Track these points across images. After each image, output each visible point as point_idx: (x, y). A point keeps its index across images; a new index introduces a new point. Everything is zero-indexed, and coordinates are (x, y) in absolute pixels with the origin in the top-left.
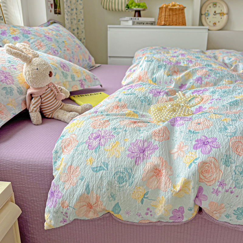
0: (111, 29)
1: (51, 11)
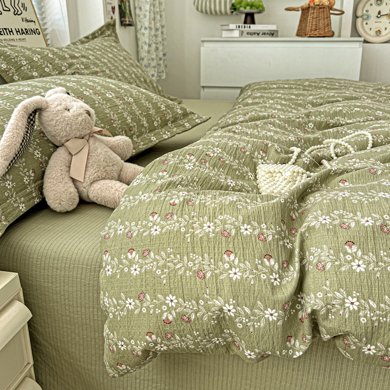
0: (206, 44)
1: (112, 18)
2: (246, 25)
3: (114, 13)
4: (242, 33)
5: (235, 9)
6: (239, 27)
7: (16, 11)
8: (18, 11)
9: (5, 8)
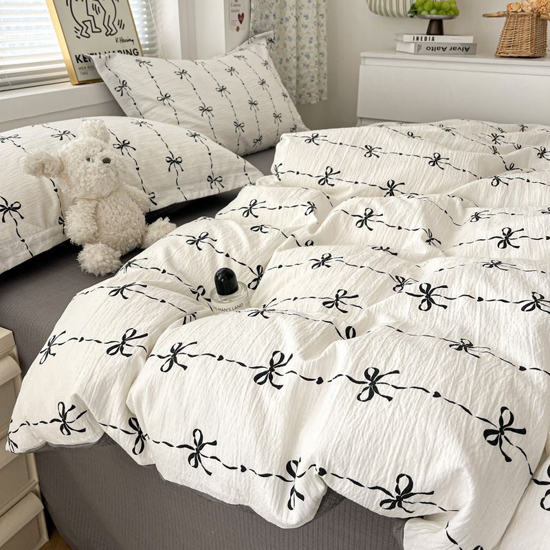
0: (368, 62)
1: (238, 29)
2: (428, 36)
3: (241, 22)
4: (419, 48)
5: (416, 12)
6: (418, 39)
7: (110, 30)
8: (112, 30)
9: (95, 30)
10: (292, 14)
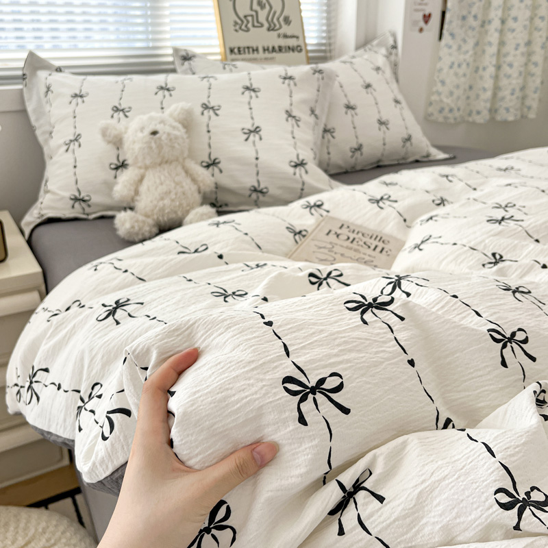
1: (421, 30)
3: (426, 23)
8: (275, 26)
9: (256, 24)
10: (496, 16)
